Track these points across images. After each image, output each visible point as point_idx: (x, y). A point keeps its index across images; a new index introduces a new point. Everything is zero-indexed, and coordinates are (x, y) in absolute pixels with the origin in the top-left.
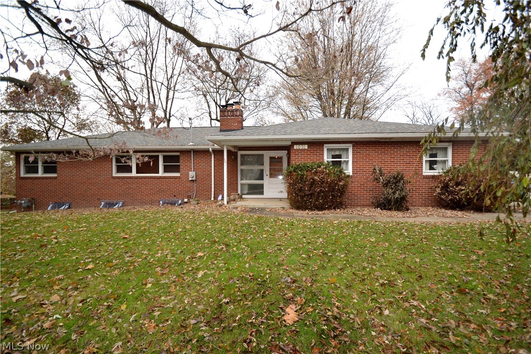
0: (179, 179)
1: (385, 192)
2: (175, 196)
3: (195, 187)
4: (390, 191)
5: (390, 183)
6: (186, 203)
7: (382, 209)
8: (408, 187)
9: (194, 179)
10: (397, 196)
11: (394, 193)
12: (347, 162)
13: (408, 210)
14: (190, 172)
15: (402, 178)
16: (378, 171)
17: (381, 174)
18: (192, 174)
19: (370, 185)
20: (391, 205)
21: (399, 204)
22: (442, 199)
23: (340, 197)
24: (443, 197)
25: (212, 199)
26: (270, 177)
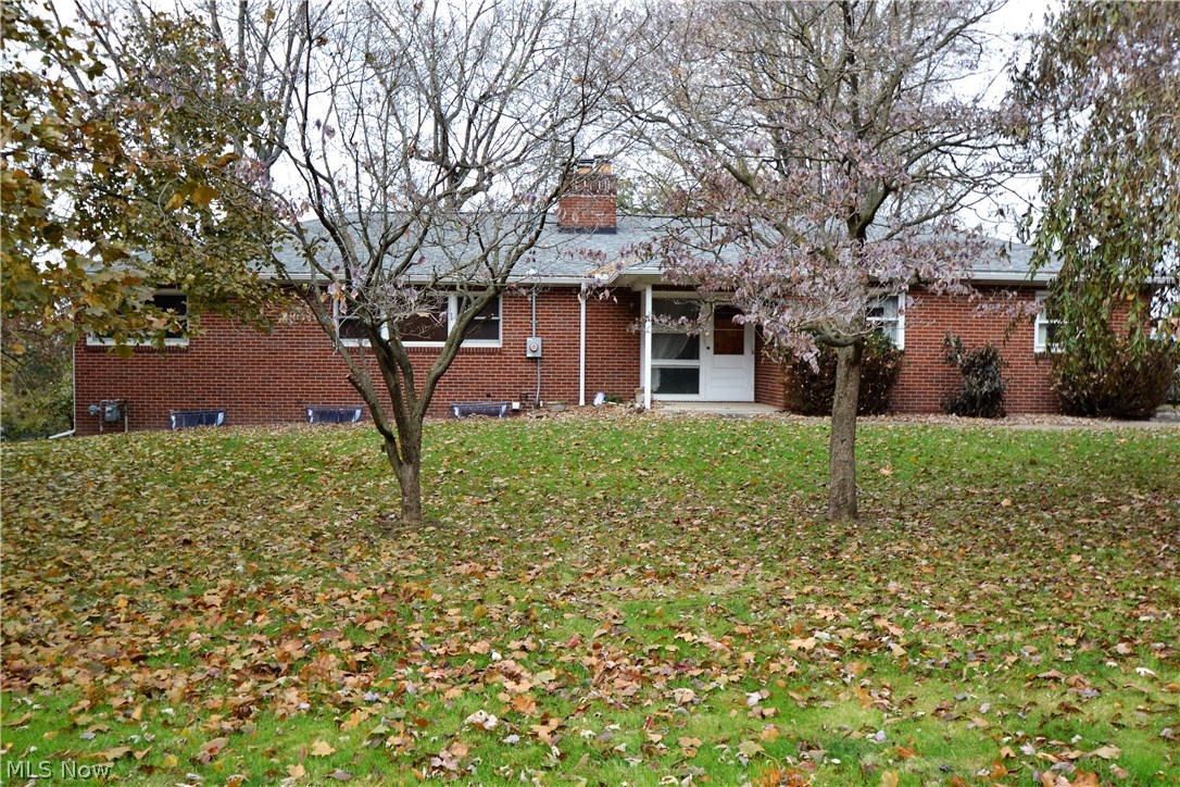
0: (500, 353)
1: (966, 383)
2: (489, 396)
3: (539, 375)
4: (975, 381)
5: (974, 366)
6: (516, 412)
7: (958, 415)
8: (1006, 373)
9: (539, 354)
10: (985, 389)
11: (981, 384)
12: (895, 324)
13: (1003, 415)
14: (528, 339)
15: (994, 357)
16: (953, 344)
17: (960, 349)
18: (534, 344)
19: (938, 371)
20: (974, 407)
21: (989, 405)
22: (1062, 396)
23: (886, 391)
24: (1065, 393)
25: (582, 402)
26: (715, 353)
